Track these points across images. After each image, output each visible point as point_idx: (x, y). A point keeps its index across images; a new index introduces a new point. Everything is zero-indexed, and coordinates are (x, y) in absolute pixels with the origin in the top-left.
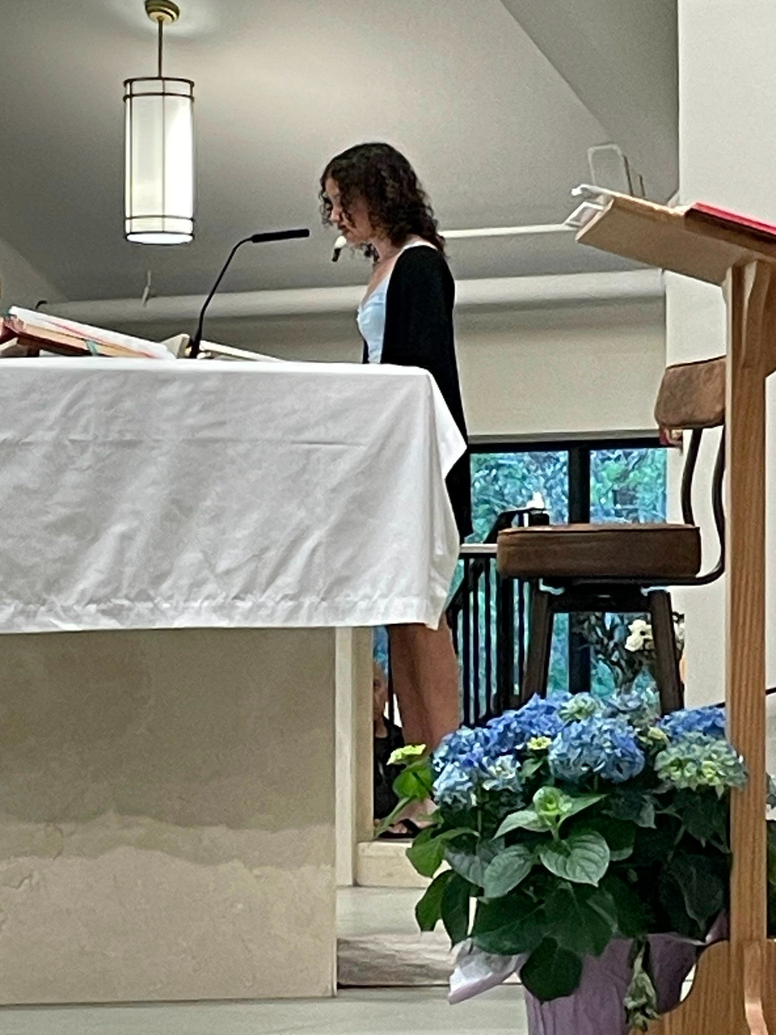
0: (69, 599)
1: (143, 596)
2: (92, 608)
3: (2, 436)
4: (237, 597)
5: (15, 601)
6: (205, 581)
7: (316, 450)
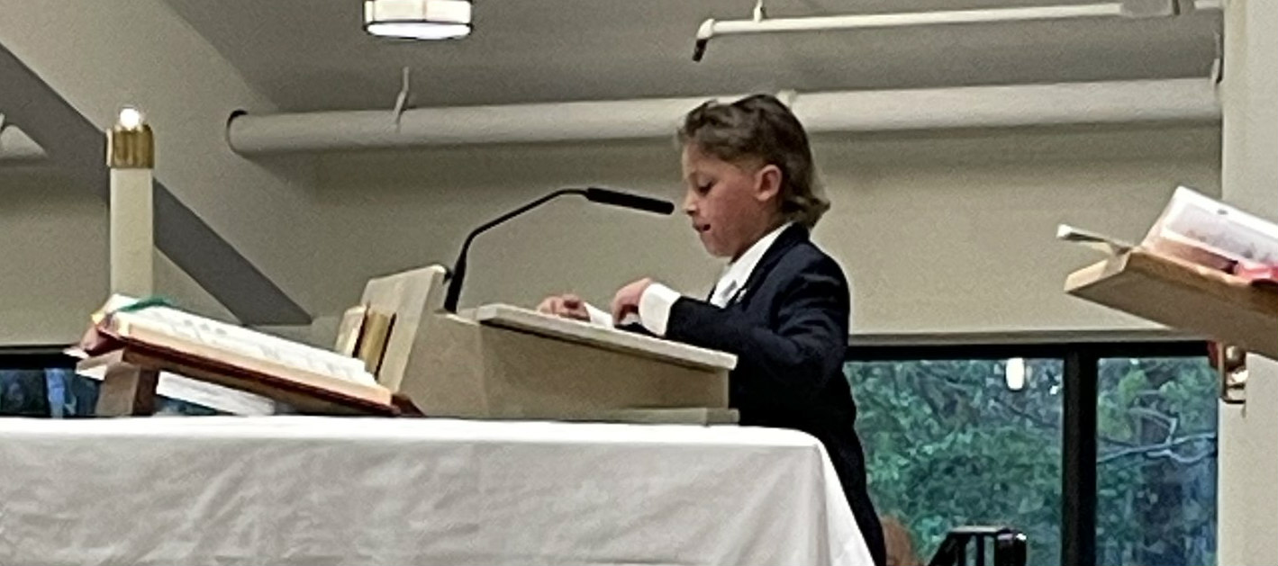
3: (107, 552)
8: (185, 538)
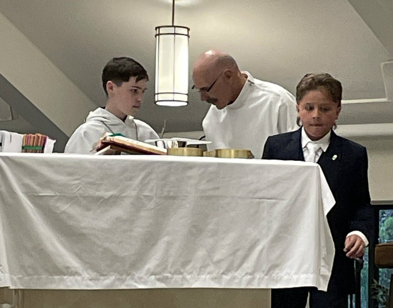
0: (142, 273)
1: (177, 272)
2: (153, 277)
3: (111, 193)
4: (223, 273)
5: (116, 274)
6: (208, 265)
7: (263, 202)
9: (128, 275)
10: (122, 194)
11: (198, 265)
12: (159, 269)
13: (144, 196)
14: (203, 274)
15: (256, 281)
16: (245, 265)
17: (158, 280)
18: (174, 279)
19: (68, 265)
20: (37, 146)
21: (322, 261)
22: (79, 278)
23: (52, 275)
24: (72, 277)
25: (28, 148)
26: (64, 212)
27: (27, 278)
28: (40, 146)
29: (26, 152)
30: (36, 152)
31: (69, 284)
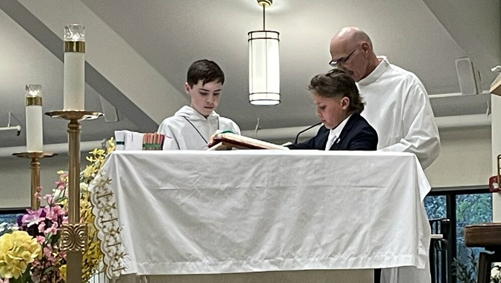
0: (256, 258)
1: (289, 256)
2: (267, 261)
3: (226, 185)
4: (331, 256)
5: (233, 259)
6: (316, 249)
7: (365, 190)
8: (247, 182)
9: (245, 260)
10: (237, 186)
11: (308, 249)
12: (272, 254)
13: (256, 187)
14: (312, 257)
15: (360, 262)
16: (350, 248)
17: (272, 263)
18: (286, 262)
19: (189, 252)
20: (156, 144)
21: (420, 242)
22: (199, 263)
23: (175, 262)
24: (193, 263)
25: (148, 146)
26: (183, 204)
27: (152, 265)
28: (159, 144)
29: (146, 149)
30: (156, 149)
31: (191, 269)
